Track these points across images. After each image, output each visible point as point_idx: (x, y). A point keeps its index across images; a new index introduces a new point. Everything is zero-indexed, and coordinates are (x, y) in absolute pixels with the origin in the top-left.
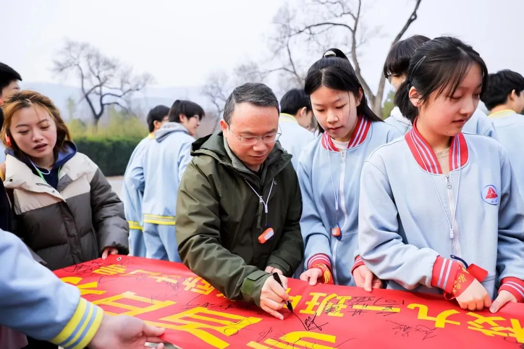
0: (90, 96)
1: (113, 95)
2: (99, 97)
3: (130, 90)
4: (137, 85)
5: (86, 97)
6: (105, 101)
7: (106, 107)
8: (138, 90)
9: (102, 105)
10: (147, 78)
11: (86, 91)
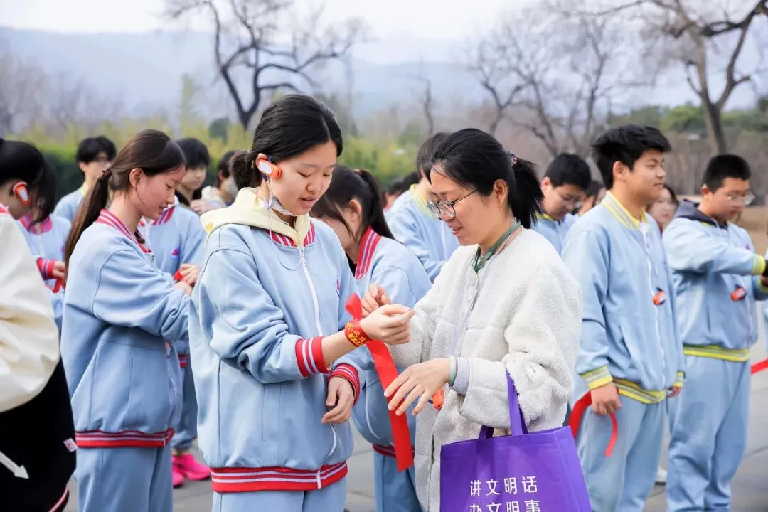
0: (232, 72)
1: (281, 67)
2: (251, 72)
3: (318, 56)
4: (332, 45)
5: (224, 71)
6: (262, 81)
7: (263, 93)
8: (334, 55)
9: (257, 90)
10: (355, 27)
11: (224, 60)
